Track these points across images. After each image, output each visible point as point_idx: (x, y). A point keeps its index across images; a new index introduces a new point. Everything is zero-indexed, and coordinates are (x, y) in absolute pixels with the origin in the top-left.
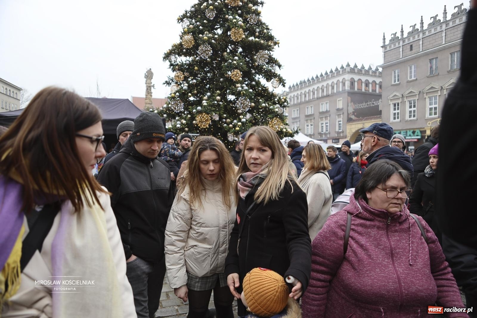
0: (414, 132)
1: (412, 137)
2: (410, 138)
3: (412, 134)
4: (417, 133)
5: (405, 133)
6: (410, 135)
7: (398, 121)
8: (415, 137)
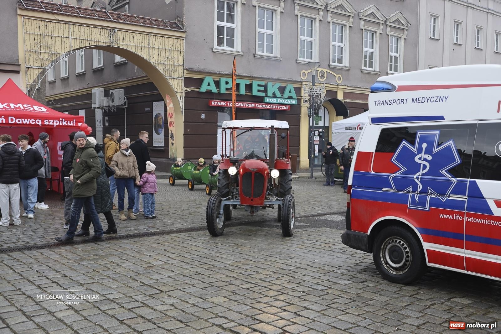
0: (282, 90)
1: (279, 101)
2: (274, 100)
3: (278, 94)
4: (290, 92)
5: (262, 88)
6: (274, 94)
7: (236, 51)
8: (286, 100)
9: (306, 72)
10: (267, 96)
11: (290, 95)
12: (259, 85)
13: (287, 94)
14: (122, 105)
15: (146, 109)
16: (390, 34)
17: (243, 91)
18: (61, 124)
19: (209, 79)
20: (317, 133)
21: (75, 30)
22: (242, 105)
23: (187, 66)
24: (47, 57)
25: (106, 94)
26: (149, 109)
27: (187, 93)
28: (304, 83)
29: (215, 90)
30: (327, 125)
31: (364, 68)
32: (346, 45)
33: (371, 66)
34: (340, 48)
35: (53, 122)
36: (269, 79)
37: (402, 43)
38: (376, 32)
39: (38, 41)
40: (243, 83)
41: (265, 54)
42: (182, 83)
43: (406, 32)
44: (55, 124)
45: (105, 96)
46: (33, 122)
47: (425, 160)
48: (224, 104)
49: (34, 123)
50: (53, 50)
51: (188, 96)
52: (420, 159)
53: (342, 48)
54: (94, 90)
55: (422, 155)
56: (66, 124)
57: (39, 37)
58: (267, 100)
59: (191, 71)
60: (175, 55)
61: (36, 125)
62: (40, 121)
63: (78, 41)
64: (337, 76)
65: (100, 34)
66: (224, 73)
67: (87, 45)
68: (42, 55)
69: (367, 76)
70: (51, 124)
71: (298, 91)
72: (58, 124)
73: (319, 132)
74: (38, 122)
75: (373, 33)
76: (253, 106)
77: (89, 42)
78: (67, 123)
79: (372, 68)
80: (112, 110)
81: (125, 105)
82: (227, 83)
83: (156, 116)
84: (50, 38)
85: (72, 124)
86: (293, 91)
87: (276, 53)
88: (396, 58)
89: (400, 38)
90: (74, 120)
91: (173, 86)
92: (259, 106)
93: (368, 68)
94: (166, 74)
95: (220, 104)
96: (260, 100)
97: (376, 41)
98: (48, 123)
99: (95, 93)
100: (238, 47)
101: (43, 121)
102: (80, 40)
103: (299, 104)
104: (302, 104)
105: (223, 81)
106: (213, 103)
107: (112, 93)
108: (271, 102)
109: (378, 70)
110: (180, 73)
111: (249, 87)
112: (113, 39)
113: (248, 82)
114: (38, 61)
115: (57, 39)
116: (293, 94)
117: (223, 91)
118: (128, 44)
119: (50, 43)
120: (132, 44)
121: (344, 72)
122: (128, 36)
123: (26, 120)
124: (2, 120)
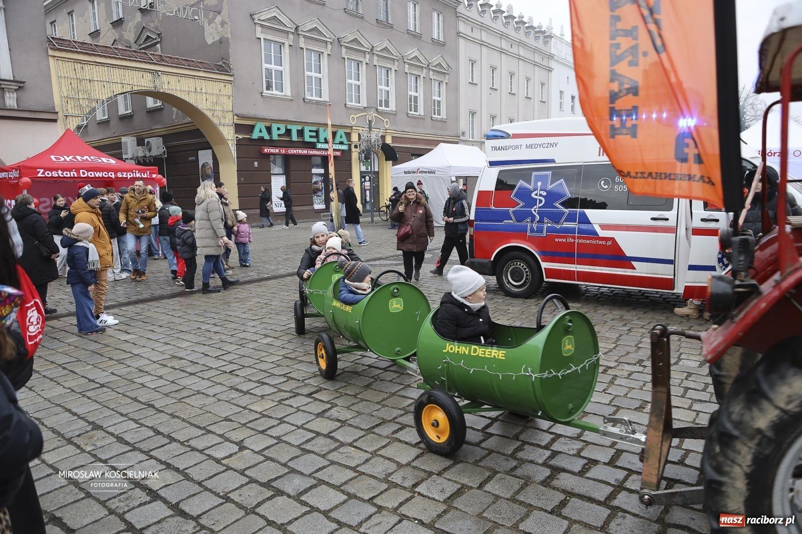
2: (326, 146)
4: (341, 137)
5: (314, 134)
6: (325, 139)
7: (285, 96)
8: (338, 146)
9: (355, 117)
10: (318, 142)
11: (341, 140)
12: (310, 131)
13: (338, 139)
14: (161, 155)
15: (190, 159)
16: (432, 78)
17: (295, 137)
18: (135, 176)
19: (260, 126)
20: (367, 178)
21: (115, 73)
22: (295, 151)
23: (237, 111)
24: (87, 104)
25: (140, 142)
26: (194, 158)
27: (238, 140)
28: (353, 128)
29: (267, 137)
30: (376, 170)
31: (410, 112)
32: (392, 88)
33: (416, 110)
34: (386, 92)
35: (127, 175)
36: (320, 124)
37: (444, 87)
38: (419, 76)
39: (75, 85)
40: (294, 129)
41: (314, 98)
42: (232, 130)
43: (447, 77)
44: (129, 176)
45: (138, 145)
46: (105, 174)
47: (541, 195)
48: (277, 151)
49: (107, 176)
50: (92, 95)
51: (239, 143)
52: (536, 195)
53: (388, 91)
54: (124, 139)
55: (538, 192)
57: (76, 81)
58: (319, 146)
59: (241, 117)
60: (224, 99)
61: (109, 177)
62: (113, 173)
63: (119, 85)
64: (385, 120)
65: (143, 78)
66: (275, 118)
67: (129, 90)
68: (81, 101)
69: (413, 120)
70: (124, 176)
71: (348, 135)
72: (132, 176)
73: (370, 178)
74: (111, 174)
75: (417, 77)
76: (305, 152)
77: (131, 86)
78: (141, 174)
79: (417, 112)
80: (148, 161)
81: (165, 154)
82: (279, 129)
83: (203, 165)
84: (88, 81)
85: (146, 176)
86: (344, 136)
87: (325, 97)
88: (439, 102)
89: (442, 82)
90: (148, 172)
91: (224, 133)
92: (311, 152)
93: (413, 112)
94: (215, 121)
95: (272, 151)
96: (312, 146)
97: (420, 85)
98: (121, 176)
99: (126, 143)
100: (287, 91)
101: (116, 174)
102: (122, 85)
103: (350, 149)
104: (353, 149)
105: (274, 127)
106: (266, 150)
107: (148, 142)
108: (323, 148)
109: (422, 114)
110: (229, 119)
111: (301, 133)
112: (158, 83)
113: (300, 128)
114: (76, 109)
115: (96, 83)
116: (344, 140)
117: (275, 137)
118: (174, 88)
119: (89, 88)
120: (178, 89)
121: (391, 116)
122: (173, 79)
123: (98, 173)
124: (74, 174)
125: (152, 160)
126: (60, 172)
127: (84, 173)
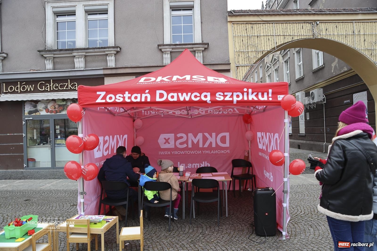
14: (321, 101)
15: (345, 102)
18: (246, 98)
21: (278, 28)
24: (254, 55)
25: (307, 94)
26: (348, 101)
35: (232, 96)
39: (245, 41)
44: (235, 99)
45: (306, 96)
46: (196, 96)
49: (198, 99)
50: (259, 48)
56: (256, 99)
57: (246, 38)
61: (201, 101)
62: (208, 94)
63: (282, 37)
65: (303, 28)
67: (290, 40)
68: (250, 54)
70: (227, 99)
72: (240, 98)
74: (206, 96)
77: (292, 37)
78: (257, 96)
80: (312, 107)
81: (324, 101)
84: (256, 37)
85: (265, 98)
90: (270, 91)
94: (374, 60)
98: (222, 98)
99: (298, 96)
101: (213, 95)
102: (284, 37)
107: (312, 93)
112: (316, 31)
114: (246, 60)
115: (262, 38)
118: (332, 34)
119: (256, 42)
120: (336, 33)
122: (331, 26)
123: (185, 94)
124: (146, 97)
125: (315, 106)
126: (127, 95)
127: (161, 96)
